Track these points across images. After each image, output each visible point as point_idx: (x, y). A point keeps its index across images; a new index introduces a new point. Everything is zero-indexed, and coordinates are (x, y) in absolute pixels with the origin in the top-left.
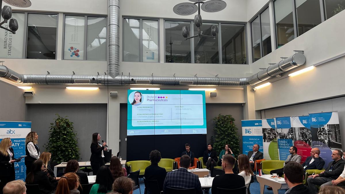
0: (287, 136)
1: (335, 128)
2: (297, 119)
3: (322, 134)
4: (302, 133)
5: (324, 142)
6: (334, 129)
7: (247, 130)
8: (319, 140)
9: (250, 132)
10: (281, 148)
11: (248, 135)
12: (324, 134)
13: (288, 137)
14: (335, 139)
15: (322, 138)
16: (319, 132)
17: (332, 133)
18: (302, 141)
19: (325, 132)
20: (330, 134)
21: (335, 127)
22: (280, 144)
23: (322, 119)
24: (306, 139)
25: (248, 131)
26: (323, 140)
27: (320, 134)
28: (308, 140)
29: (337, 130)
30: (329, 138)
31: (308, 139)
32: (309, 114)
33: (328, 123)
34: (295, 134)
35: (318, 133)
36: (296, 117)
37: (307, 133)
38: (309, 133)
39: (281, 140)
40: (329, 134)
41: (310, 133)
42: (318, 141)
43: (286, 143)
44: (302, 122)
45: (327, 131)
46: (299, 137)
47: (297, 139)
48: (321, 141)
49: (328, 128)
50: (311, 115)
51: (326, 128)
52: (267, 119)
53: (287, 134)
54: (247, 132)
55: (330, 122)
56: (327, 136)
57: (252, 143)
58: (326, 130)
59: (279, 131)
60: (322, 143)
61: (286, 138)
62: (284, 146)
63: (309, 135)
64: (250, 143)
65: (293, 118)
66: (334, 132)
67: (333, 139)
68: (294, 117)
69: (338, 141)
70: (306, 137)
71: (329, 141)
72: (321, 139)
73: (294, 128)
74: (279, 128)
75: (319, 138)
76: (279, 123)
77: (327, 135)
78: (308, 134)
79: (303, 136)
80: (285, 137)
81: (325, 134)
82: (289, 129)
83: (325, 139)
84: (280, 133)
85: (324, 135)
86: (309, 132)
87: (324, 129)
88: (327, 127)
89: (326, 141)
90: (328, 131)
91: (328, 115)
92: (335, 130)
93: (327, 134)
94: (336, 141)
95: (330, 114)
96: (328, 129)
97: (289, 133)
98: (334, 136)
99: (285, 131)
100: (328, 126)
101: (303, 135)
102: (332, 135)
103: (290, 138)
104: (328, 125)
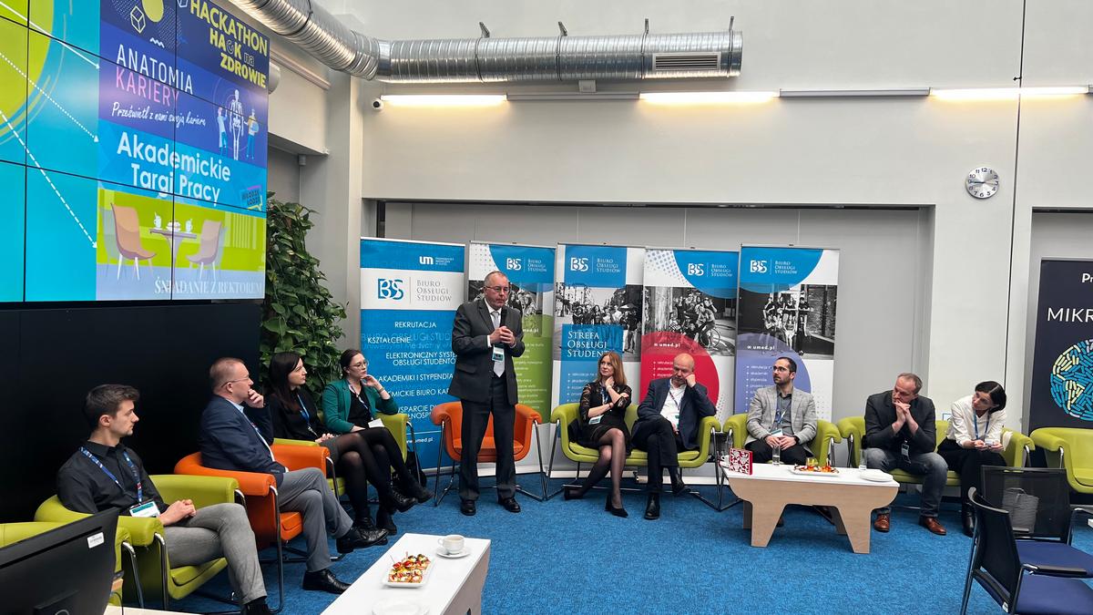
0: (605, 315)
1: (825, 297)
2: (666, 257)
3: (781, 312)
4: (680, 305)
5: (780, 338)
6: (819, 300)
7: (385, 285)
8: (766, 331)
9: (398, 295)
10: (572, 359)
11: (388, 304)
12: (784, 312)
13: (606, 319)
14: (820, 327)
15: (779, 323)
16: (770, 306)
17: (812, 310)
18: (679, 331)
19: (789, 307)
20: (806, 313)
21: (825, 293)
22: (571, 344)
23: (783, 267)
24: (693, 327)
25: (391, 288)
26: (778, 331)
27: (775, 310)
28: (698, 329)
29: (829, 303)
30: (800, 325)
31: (700, 325)
32: (743, 247)
33: (808, 281)
34: (651, 309)
35: (767, 309)
36: (665, 252)
37: (699, 309)
38: (705, 307)
39: (575, 328)
40: (801, 313)
41: (710, 308)
42: (762, 335)
43: (596, 340)
44: (684, 271)
45: (797, 305)
46: (669, 317)
47: (660, 327)
48: (773, 335)
49: (803, 296)
50: (750, 253)
51: (796, 293)
52: (491, 246)
53: (605, 309)
54: (386, 293)
55: (814, 279)
56: (796, 318)
57: (406, 340)
58: (794, 302)
59: (575, 294)
60: (776, 339)
61: (600, 323)
62: (585, 349)
63: (704, 314)
64: (400, 339)
65: (650, 253)
66: (819, 308)
67: (812, 328)
68: (655, 252)
69: (826, 334)
70: (694, 318)
71: (800, 334)
72: (772, 327)
73: (647, 288)
74: (575, 285)
75: (768, 325)
76: (579, 265)
77: (794, 315)
78: (703, 309)
79: (680, 318)
80: (594, 317)
81: (789, 313)
82: (615, 290)
83: (787, 326)
84: (577, 304)
85: (786, 316)
86: (707, 305)
87: (787, 297)
88: (799, 293)
89: (790, 334)
90: (801, 305)
91: (809, 259)
92: (825, 302)
93: (797, 314)
94: (823, 334)
95: (817, 254)
96: (802, 299)
97: (613, 303)
98: (818, 319)
99: (600, 297)
100: (803, 288)
101: (683, 312)
102: (813, 316)
103: (613, 323)
104: (803, 286)
